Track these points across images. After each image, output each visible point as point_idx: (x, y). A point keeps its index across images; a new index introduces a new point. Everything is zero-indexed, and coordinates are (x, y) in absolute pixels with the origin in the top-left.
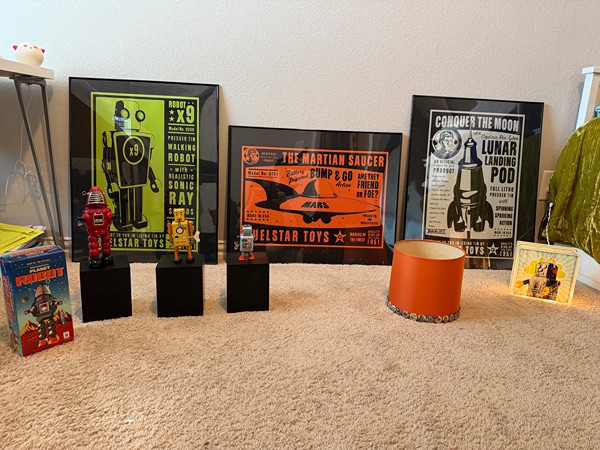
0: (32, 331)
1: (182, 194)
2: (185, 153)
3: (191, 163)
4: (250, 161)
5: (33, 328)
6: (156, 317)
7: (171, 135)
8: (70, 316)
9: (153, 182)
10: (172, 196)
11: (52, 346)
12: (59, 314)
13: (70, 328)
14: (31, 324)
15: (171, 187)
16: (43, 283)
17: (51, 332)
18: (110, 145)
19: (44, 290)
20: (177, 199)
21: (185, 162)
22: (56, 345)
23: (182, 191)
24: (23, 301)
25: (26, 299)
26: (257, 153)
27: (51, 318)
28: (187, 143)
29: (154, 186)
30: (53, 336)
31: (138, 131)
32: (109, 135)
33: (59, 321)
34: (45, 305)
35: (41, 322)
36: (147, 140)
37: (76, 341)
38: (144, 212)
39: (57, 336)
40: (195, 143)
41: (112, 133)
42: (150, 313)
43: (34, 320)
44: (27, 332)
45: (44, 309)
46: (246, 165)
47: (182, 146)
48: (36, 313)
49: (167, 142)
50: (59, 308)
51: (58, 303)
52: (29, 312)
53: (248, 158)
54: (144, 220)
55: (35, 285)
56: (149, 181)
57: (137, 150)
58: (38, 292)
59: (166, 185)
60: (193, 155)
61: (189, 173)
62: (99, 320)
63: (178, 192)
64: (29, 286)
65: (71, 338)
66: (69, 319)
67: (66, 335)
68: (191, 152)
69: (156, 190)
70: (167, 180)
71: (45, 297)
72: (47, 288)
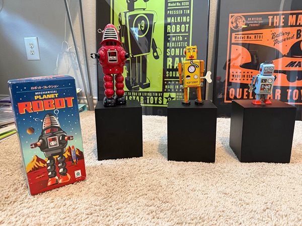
0: (40, 167)
1: (177, 59)
2: (181, 24)
3: (185, 32)
4: (237, 27)
5: (41, 165)
6: (166, 161)
7: (170, 10)
8: (81, 153)
9: (155, 51)
10: (170, 62)
11: (63, 185)
12: (70, 150)
13: (82, 167)
14: (39, 160)
15: (168, 55)
16: (51, 113)
17: (61, 170)
18: (123, 23)
19: (52, 122)
20: (173, 63)
21: (180, 32)
22: (68, 184)
23: (177, 56)
24: (28, 132)
25: (32, 130)
26: (244, 19)
27: (61, 154)
28: (183, 15)
29: (155, 54)
30: (64, 174)
31: (144, 9)
32: (123, 15)
33: (70, 158)
34: (54, 140)
35: (50, 158)
36: (151, 16)
37: (88, 181)
38: (148, 75)
39: (68, 175)
40: (189, 15)
41: (125, 13)
42: (159, 155)
43: (42, 155)
44: (34, 169)
45: (53, 143)
46: (232, 31)
47: (179, 18)
48: (44, 147)
49: (166, 16)
50: (70, 143)
51: (69, 138)
52: (36, 145)
53: (235, 25)
54: (148, 82)
55: (42, 115)
56: (152, 50)
57: (143, 25)
58: (46, 123)
59: (165, 52)
60: (187, 25)
61: (184, 41)
62: (112, 159)
63: (174, 58)
64: (34, 114)
65: (83, 178)
66: (81, 156)
67: (78, 173)
68: (185, 23)
69: (157, 57)
70: (166, 48)
71: (53, 129)
72: (56, 119)
